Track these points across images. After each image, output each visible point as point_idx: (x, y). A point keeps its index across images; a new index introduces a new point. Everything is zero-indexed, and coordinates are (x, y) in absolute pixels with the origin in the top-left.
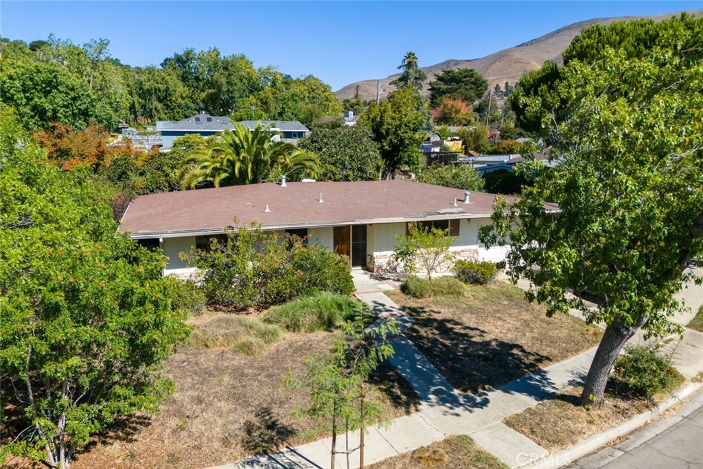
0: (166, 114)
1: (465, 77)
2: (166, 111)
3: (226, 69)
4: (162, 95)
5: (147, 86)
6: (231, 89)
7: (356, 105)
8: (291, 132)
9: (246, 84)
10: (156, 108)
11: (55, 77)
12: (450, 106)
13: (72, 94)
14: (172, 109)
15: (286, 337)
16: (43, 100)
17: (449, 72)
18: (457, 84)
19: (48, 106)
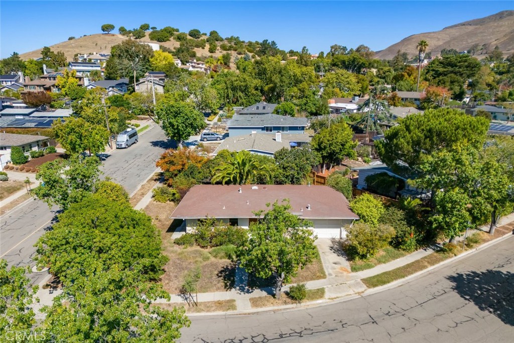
0: (245, 99)
1: (459, 62)
2: (245, 97)
3: (280, 72)
4: (243, 88)
5: (235, 84)
6: (282, 85)
7: (388, 72)
8: (297, 127)
9: (293, 80)
10: (240, 96)
11: (179, 110)
12: (432, 92)
13: (186, 117)
14: (249, 97)
15: (213, 259)
16: (174, 120)
17: (447, 58)
18: (452, 68)
19: (175, 123)
